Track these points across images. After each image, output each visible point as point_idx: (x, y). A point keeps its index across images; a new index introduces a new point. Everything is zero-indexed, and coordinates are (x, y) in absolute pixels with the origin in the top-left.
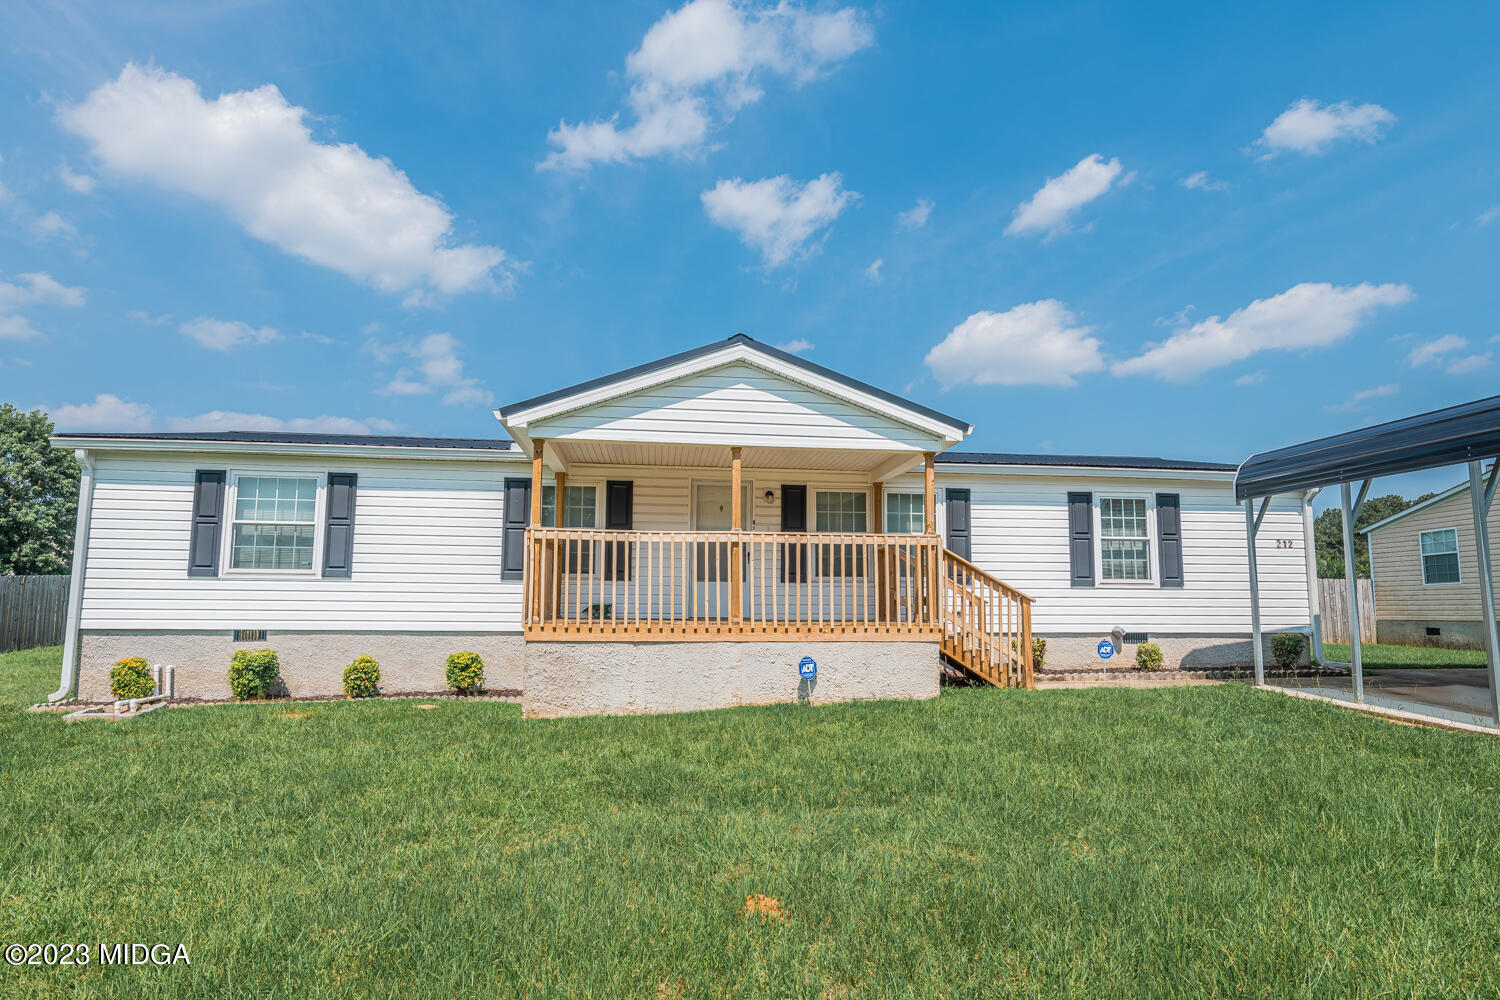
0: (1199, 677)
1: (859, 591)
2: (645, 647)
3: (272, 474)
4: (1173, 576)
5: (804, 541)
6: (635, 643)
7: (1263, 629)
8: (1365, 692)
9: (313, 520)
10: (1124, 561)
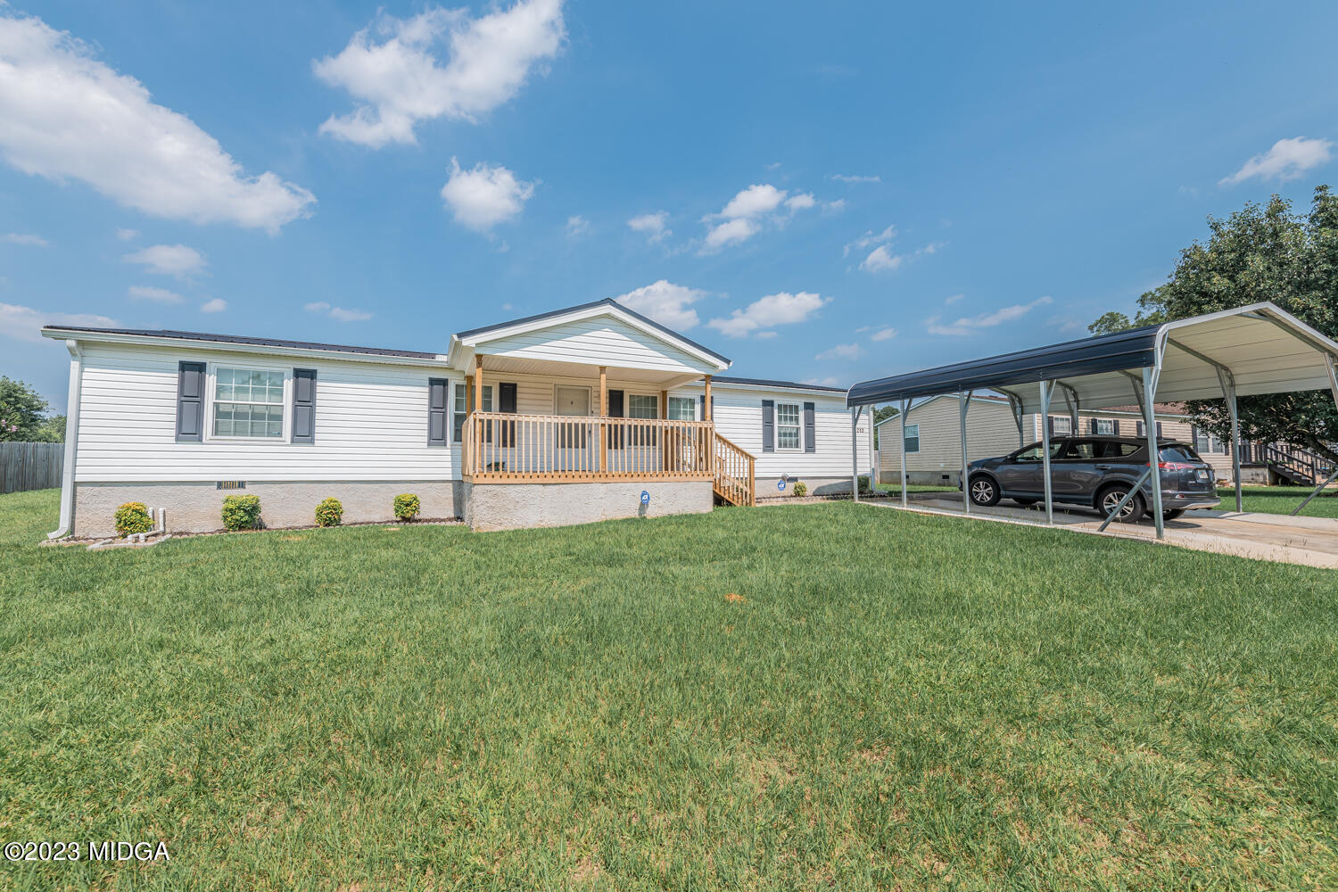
0: (824, 499)
1: (652, 455)
2: (550, 487)
3: (230, 366)
4: (810, 448)
5: (622, 422)
6: (544, 484)
7: (858, 474)
8: (908, 503)
9: (282, 402)
10: (788, 438)
